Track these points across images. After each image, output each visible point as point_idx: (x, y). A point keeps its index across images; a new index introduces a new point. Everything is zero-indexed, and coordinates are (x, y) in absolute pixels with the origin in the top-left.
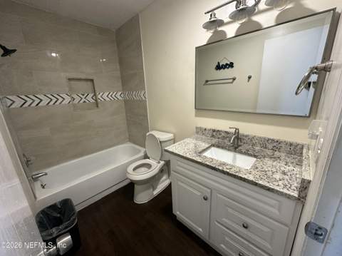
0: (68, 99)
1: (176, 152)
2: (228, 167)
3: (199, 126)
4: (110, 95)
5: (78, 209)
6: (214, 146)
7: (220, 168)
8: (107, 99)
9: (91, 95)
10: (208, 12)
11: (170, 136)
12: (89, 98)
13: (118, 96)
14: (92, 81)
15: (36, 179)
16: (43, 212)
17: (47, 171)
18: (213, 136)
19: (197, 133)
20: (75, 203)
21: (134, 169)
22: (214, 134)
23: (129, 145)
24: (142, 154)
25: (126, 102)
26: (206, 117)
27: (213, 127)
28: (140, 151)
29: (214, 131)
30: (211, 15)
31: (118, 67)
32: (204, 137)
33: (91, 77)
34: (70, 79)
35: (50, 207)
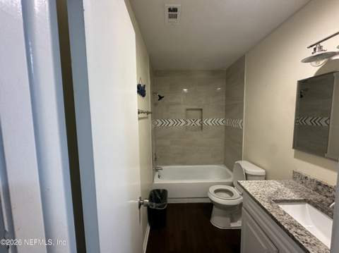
0: (184, 123)
1: (248, 189)
2: (299, 231)
3: (298, 170)
4: (214, 121)
5: (169, 201)
6: (309, 202)
7: (286, 227)
8: (210, 124)
9: (199, 121)
10: (311, 46)
11: (261, 171)
12: (197, 122)
13: (220, 122)
14: (201, 110)
15: (157, 170)
16: (154, 191)
17: (164, 167)
18: (317, 190)
19: (294, 178)
20: (169, 196)
21: (216, 191)
22: (320, 187)
23: (223, 167)
24: (230, 180)
25: (226, 127)
26: (308, 162)
27: (320, 179)
28: (230, 177)
29: (320, 184)
30: (315, 49)
31: (224, 98)
32: (301, 186)
33: (200, 108)
34: (187, 110)
35: (157, 190)
